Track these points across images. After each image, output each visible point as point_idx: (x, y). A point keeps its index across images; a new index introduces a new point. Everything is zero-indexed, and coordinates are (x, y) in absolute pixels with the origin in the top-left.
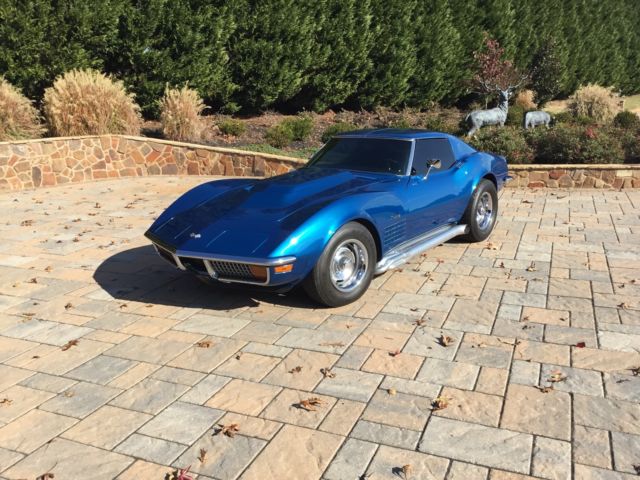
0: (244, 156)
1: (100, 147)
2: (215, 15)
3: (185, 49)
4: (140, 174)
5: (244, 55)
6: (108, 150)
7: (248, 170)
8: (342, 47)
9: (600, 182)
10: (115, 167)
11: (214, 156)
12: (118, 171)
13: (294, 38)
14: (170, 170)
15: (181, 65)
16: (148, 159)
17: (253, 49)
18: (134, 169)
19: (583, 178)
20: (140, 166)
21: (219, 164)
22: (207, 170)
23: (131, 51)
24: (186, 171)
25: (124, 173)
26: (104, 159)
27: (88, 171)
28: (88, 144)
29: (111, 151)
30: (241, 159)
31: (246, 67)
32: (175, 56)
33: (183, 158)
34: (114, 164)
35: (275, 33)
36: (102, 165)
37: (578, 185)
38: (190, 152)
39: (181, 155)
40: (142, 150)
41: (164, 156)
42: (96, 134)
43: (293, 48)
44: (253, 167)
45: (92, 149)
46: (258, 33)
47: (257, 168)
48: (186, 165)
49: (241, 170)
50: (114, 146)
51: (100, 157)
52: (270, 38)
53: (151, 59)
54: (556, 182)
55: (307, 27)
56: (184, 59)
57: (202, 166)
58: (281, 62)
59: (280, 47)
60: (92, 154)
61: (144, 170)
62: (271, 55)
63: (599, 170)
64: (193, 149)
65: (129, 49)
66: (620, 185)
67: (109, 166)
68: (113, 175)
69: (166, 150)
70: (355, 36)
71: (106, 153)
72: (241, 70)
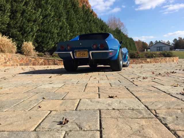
0: (51, 60)
1: (6, 57)
2: (33, 24)
3: (25, 32)
4: (17, 66)
5: (39, 37)
6: (8, 58)
7: (53, 64)
8: (63, 37)
9: (144, 62)
10: (10, 63)
11: (41, 60)
12: (10, 65)
13: (53, 33)
14: (27, 64)
15: (24, 37)
16: (20, 61)
17: (42, 35)
18: (15, 64)
19: (140, 61)
20: (17, 63)
21: (43, 62)
22: (39, 64)
23: (11, 32)
24: (32, 65)
25: (12, 65)
26: (6, 61)
27: (2, 64)
28: (2, 56)
29: (9, 58)
30: (50, 60)
31: (40, 40)
32: (22, 34)
33: (31, 61)
34: (9, 62)
35: (48, 31)
36: (6, 63)
37: (139, 63)
38: (34, 59)
39: (31, 60)
40: (18, 58)
41: (25, 60)
42: (5, 53)
43: (52, 36)
44: (54, 63)
45: (3, 57)
46: (44, 31)
47: (55, 63)
48: (32, 63)
49: (50, 63)
50: (10, 57)
51: (5, 60)
52: (46, 33)
53: (16, 34)
54: (135, 63)
55: (56, 31)
56: (25, 35)
57: (37, 63)
58: (49, 39)
59: (49, 35)
60: (3, 59)
61: (18, 65)
62: (47, 37)
63: (143, 59)
64: (34, 58)
65: (10, 31)
66: (148, 62)
67: (8, 63)
68: (9, 66)
69: (26, 58)
70: (66, 35)
71: (7, 59)
72: (38, 41)
